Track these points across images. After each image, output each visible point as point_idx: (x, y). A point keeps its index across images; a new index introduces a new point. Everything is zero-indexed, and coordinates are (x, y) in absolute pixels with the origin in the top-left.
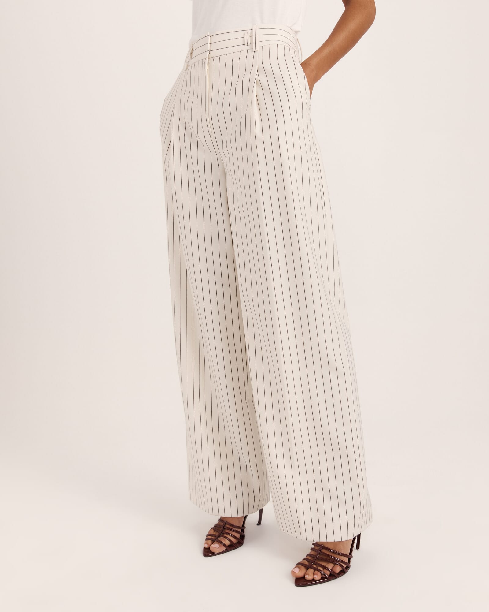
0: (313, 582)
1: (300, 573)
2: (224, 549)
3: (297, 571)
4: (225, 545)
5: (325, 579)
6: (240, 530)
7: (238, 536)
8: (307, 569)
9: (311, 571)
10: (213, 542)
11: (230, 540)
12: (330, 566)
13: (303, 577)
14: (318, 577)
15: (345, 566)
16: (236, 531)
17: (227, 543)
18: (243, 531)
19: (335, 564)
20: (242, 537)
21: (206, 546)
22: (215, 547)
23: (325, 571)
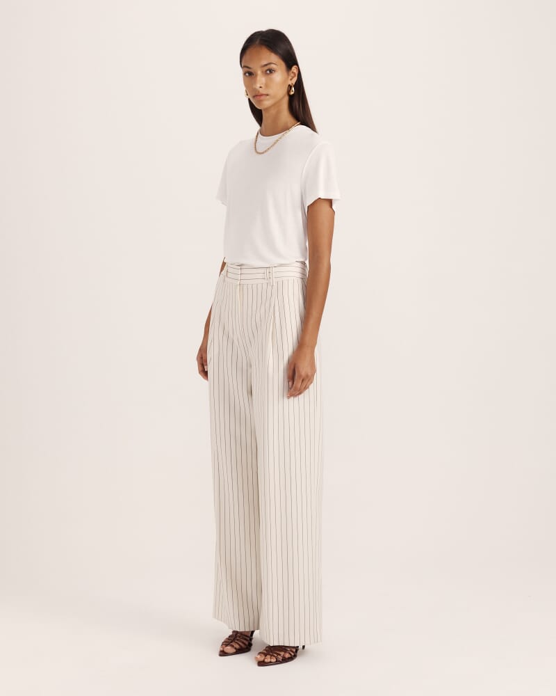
0: (270, 664)
1: (261, 658)
2: (235, 651)
3: (259, 657)
4: (235, 648)
5: (278, 662)
6: (248, 639)
7: (247, 643)
8: (266, 656)
9: (268, 656)
10: (227, 645)
11: (239, 645)
12: (282, 653)
13: (264, 661)
14: (274, 660)
15: (293, 654)
16: (246, 639)
17: (237, 646)
18: (251, 639)
19: (285, 652)
20: (250, 645)
21: (222, 649)
22: (229, 649)
23: (279, 657)
